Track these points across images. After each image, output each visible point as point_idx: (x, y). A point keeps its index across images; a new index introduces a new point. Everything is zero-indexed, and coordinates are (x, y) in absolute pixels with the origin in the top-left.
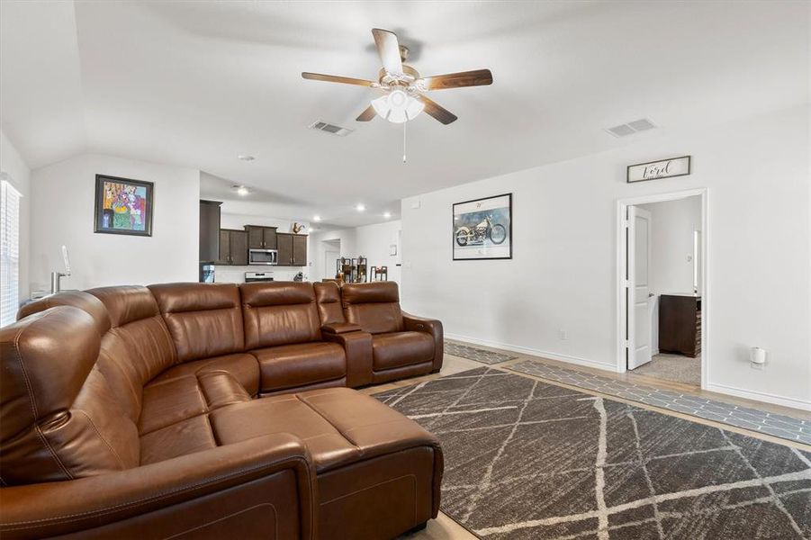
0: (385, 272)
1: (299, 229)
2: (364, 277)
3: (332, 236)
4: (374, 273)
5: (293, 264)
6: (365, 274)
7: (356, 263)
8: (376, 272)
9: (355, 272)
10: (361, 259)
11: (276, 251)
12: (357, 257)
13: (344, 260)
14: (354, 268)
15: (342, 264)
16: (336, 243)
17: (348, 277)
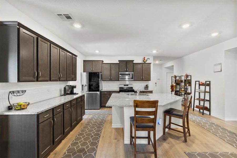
0: (209, 85)
1: (147, 61)
2: (189, 88)
3: (169, 64)
4: (197, 86)
5: (142, 80)
6: (190, 85)
7: (183, 78)
8: (199, 85)
9: (183, 84)
10: (187, 76)
11: (133, 73)
12: (184, 74)
13: (176, 77)
14: (182, 81)
15: (174, 79)
16: (171, 68)
17: (178, 86)
